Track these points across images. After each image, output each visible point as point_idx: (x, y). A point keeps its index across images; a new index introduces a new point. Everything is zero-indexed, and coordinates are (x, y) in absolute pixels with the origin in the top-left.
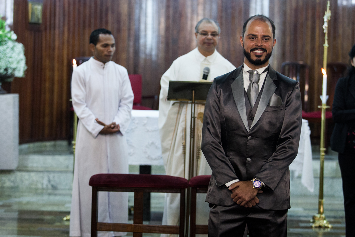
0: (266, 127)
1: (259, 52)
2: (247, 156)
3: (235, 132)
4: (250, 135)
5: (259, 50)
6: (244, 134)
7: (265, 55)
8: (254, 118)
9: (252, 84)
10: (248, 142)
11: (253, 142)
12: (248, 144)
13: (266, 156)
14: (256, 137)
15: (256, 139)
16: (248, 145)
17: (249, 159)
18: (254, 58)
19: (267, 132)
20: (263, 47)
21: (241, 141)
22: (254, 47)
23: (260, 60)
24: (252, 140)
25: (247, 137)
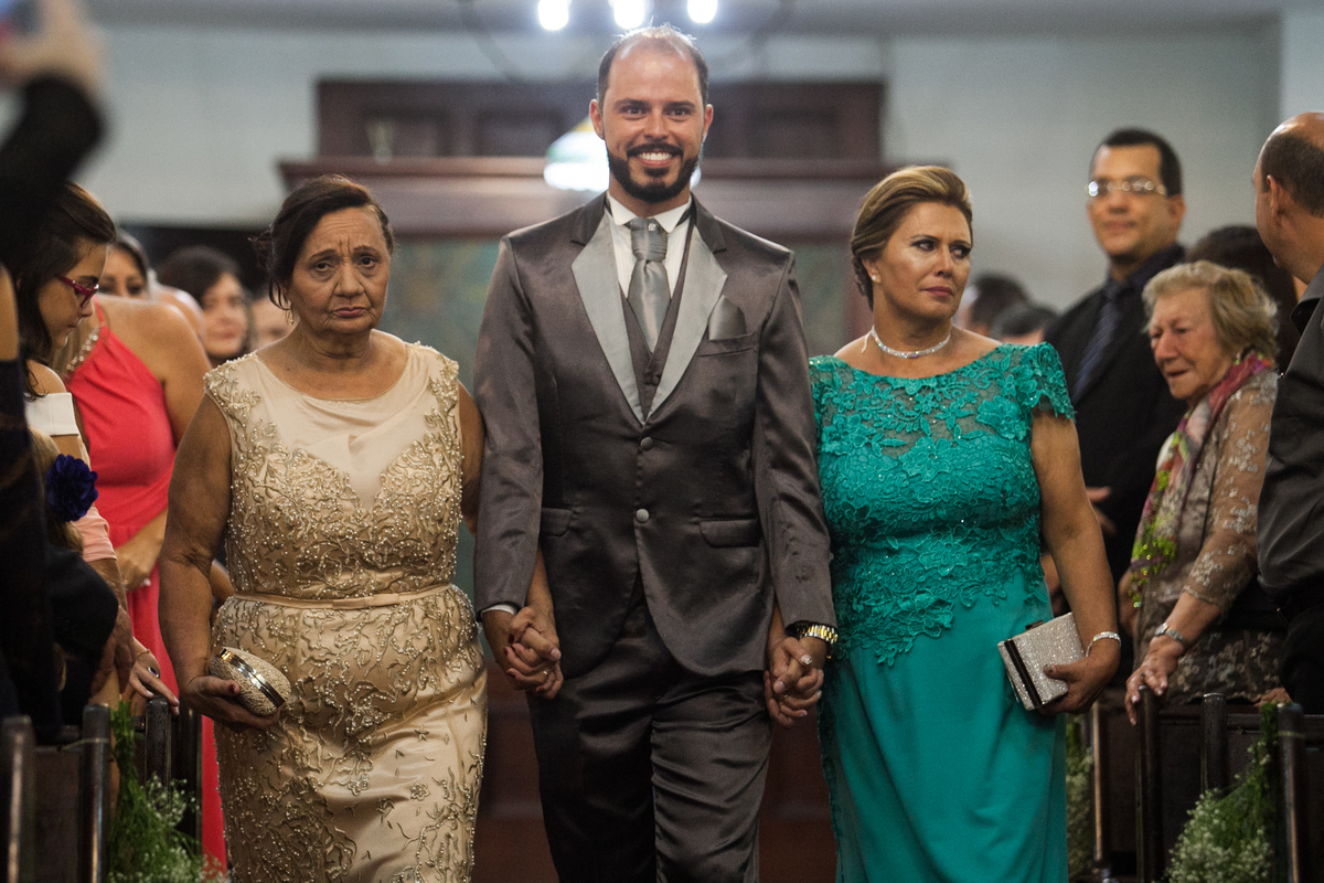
0: (703, 408)
1: (656, 158)
2: (637, 503)
3: (593, 423)
4: (647, 434)
5: (657, 153)
6: (625, 431)
7: (676, 164)
8: (660, 377)
9: (645, 269)
10: (640, 458)
11: (657, 459)
12: (639, 464)
13: (697, 506)
14: (668, 442)
15: (668, 446)
16: (640, 468)
17: (643, 513)
18: (641, 179)
19: (705, 423)
20: (671, 141)
21: (617, 453)
22: (642, 141)
23: (663, 185)
24: (652, 451)
25: (636, 439)
